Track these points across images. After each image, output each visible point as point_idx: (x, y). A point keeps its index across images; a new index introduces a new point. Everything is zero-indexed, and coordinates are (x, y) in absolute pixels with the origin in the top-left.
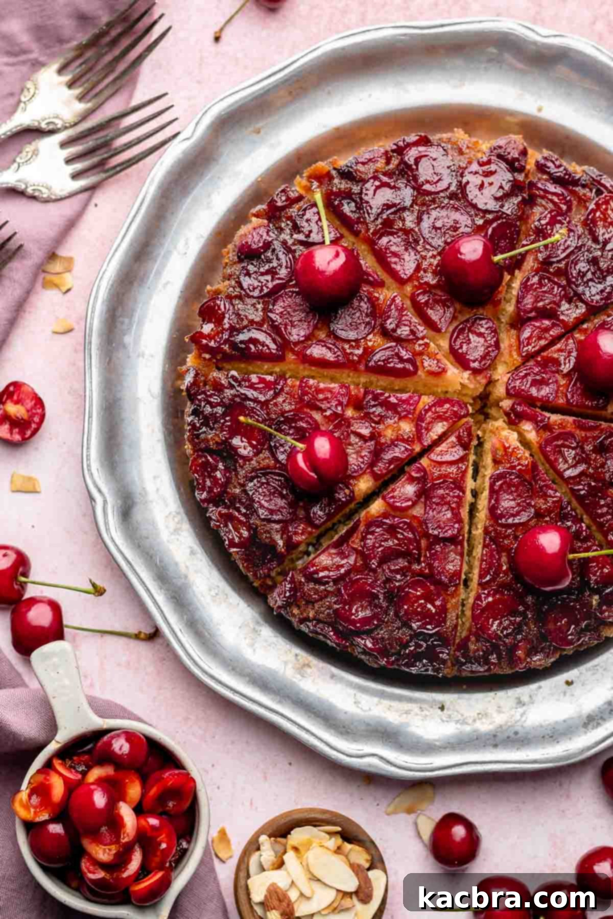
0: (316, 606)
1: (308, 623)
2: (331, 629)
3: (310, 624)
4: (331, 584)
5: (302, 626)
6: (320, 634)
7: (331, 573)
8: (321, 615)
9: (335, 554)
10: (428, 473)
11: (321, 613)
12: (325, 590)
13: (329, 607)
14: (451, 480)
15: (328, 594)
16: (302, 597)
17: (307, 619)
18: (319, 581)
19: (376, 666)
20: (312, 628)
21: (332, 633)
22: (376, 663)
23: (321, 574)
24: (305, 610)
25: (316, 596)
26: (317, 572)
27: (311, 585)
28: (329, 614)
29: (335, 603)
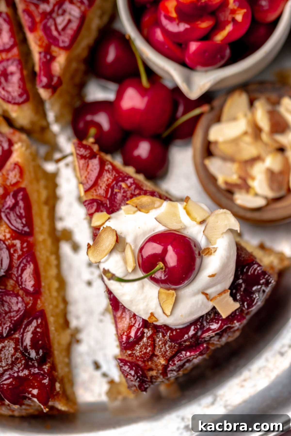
0: (157, 352)
1: (169, 369)
2: (184, 352)
3: (170, 368)
4: (146, 330)
5: (169, 376)
6: (184, 364)
7: (137, 325)
8: (167, 353)
9: (122, 314)
10: (98, 198)
11: (165, 353)
12: (148, 338)
13: (165, 343)
14: (114, 182)
15: (152, 338)
16: (144, 362)
17: (165, 367)
18: (138, 339)
19: (237, 334)
20: (175, 368)
21: (188, 354)
22: (235, 331)
23: (132, 334)
24: (156, 365)
25: (149, 349)
26: (129, 337)
27: (138, 348)
28: (170, 347)
29: (164, 336)
